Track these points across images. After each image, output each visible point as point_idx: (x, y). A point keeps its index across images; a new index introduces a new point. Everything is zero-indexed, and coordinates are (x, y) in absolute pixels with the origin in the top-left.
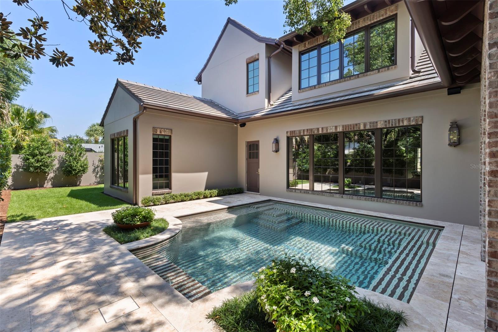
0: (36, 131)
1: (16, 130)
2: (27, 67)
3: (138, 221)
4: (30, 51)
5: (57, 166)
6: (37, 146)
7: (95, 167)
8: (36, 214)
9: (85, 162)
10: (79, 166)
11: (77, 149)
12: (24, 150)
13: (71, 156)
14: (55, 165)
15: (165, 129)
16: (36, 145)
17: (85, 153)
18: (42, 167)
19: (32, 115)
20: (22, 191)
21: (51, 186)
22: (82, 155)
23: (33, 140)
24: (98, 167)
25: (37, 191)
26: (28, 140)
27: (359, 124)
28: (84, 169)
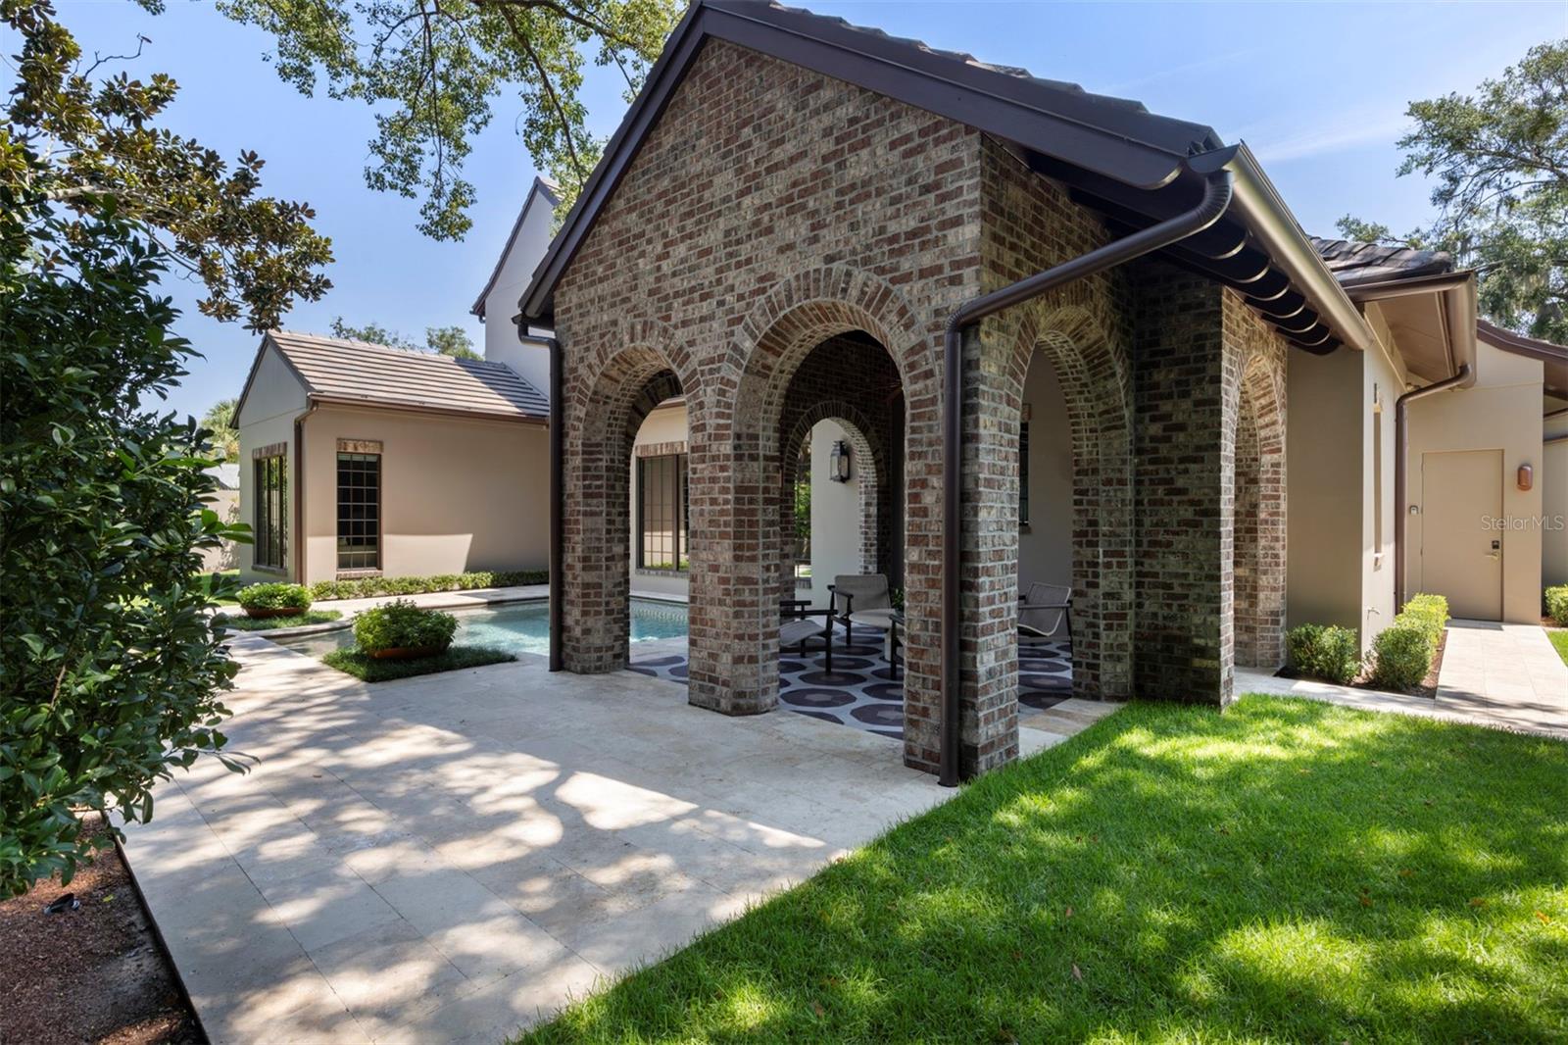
3: (280, 604)
15: (365, 441)
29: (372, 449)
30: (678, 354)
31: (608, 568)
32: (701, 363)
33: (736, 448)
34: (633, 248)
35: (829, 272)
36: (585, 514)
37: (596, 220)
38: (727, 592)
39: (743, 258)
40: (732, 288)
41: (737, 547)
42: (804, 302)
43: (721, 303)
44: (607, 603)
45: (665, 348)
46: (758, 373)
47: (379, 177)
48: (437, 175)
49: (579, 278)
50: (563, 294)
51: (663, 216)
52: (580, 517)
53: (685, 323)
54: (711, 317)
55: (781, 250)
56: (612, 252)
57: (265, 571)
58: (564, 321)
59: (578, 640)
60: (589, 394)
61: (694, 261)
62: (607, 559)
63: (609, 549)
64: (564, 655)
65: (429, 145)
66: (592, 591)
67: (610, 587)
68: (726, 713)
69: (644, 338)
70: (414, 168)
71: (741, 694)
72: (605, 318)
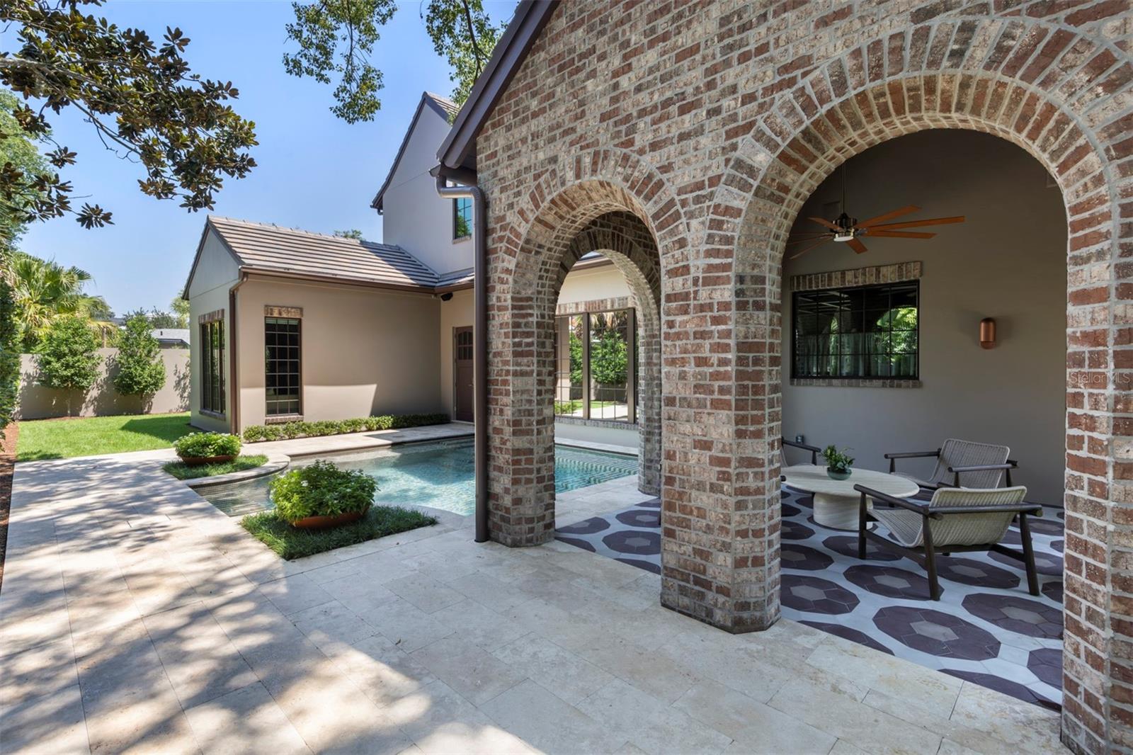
0: (63, 306)
1: (25, 306)
2: (44, 169)
3: (212, 453)
4: (50, 207)
5: (105, 375)
6: (65, 337)
7: (179, 377)
8: (64, 452)
9: (159, 368)
10: (146, 376)
11: (143, 343)
12: (40, 345)
13: (131, 356)
14: (100, 374)
15: (288, 307)
16: (62, 335)
17: (158, 350)
18: (75, 378)
19: (54, 274)
20: (39, 422)
21: (93, 414)
22: (152, 354)
23: (57, 326)
24: (185, 377)
25: (67, 423)
26: (49, 325)
27: (606, 300)
28: (157, 383)
29: (294, 314)
30: (645, 184)
31: (539, 432)
32: (680, 191)
33: (739, 293)
34: (578, 70)
35: (922, 35)
36: (515, 374)
37: (529, 49)
38: (725, 477)
39: (752, 47)
40: (734, 89)
41: (740, 420)
42: (869, 85)
43: (715, 112)
44: (539, 470)
45: (626, 179)
46: (772, 197)
47: (297, 64)
48: (349, 58)
49: (508, 118)
50: (487, 139)
51: (622, 22)
52: (510, 378)
53: (655, 146)
54: (699, 131)
55: (824, 22)
56: (550, 81)
57: (210, 416)
58: (488, 167)
59: (507, 510)
60: (521, 243)
61: (670, 67)
62: (539, 423)
63: (540, 412)
64: (490, 524)
65: (343, 30)
66: (523, 458)
67: (541, 452)
68: (723, 628)
69: (594, 171)
70: (327, 53)
71: (744, 606)
72: (541, 156)
